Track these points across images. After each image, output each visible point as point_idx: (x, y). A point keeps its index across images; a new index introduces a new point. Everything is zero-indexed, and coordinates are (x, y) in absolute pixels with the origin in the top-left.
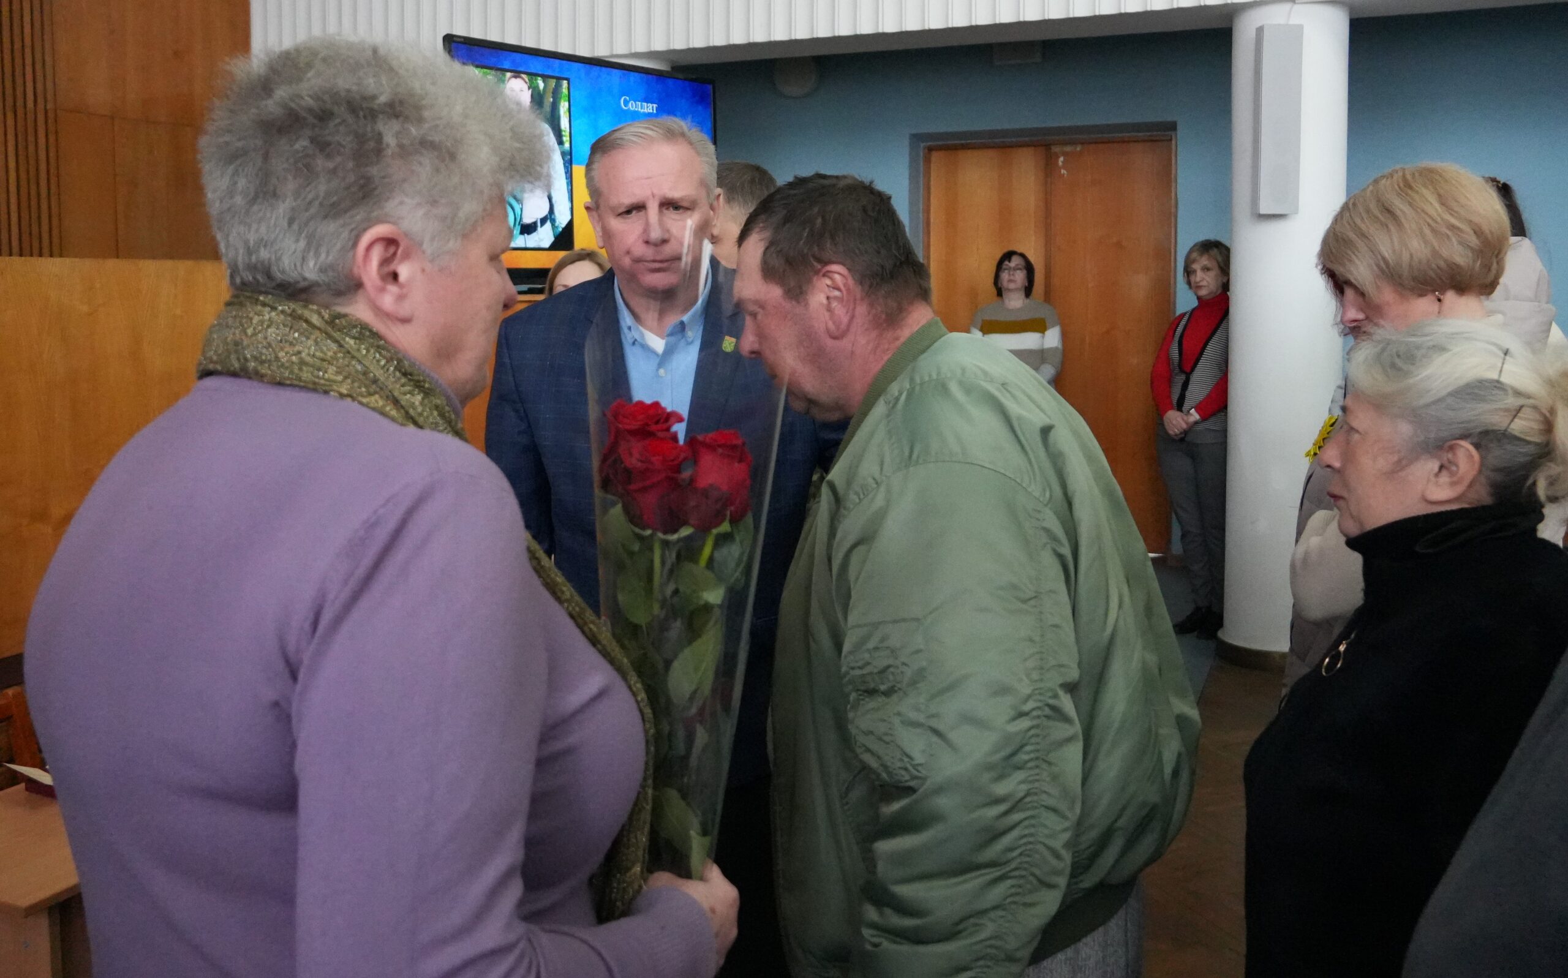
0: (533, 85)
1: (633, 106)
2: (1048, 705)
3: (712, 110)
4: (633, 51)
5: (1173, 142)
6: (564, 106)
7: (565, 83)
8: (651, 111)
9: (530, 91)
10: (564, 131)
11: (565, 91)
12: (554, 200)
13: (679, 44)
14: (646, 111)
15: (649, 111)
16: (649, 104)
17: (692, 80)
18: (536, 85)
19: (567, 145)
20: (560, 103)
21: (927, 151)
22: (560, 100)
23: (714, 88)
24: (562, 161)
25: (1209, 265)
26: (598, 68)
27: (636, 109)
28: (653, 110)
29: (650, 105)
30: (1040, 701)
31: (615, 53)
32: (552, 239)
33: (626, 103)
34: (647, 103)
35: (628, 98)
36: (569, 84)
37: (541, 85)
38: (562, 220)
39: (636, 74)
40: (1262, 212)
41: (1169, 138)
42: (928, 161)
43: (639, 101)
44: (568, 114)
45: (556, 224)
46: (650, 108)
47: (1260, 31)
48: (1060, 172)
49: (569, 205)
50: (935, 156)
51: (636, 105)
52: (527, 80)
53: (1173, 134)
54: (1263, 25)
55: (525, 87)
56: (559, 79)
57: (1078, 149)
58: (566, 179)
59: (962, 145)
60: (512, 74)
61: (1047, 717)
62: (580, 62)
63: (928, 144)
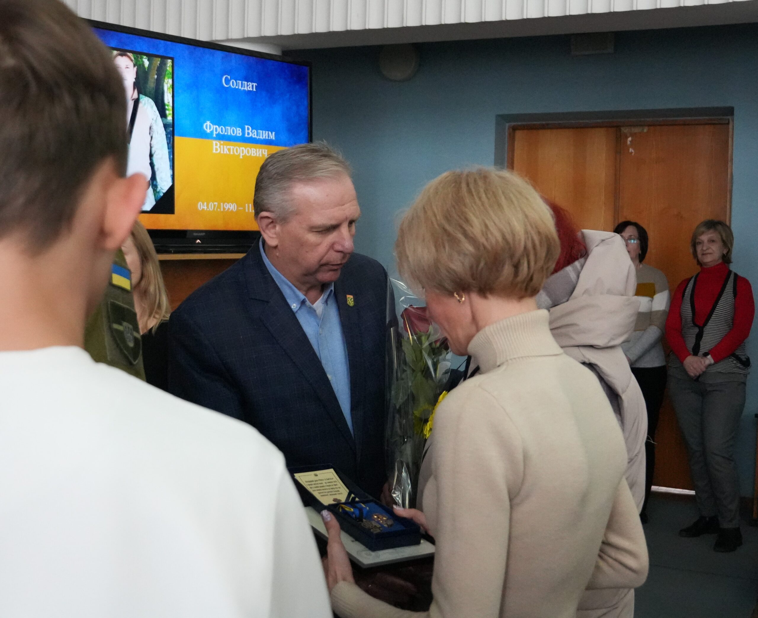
0: (138, 63)
1: (234, 84)
3: (309, 89)
4: (246, 36)
5: (730, 126)
6: (167, 83)
7: (169, 62)
8: (251, 89)
9: (135, 68)
10: (168, 105)
11: (169, 69)
12: (156, 168)
13: (285, 31)
14: (246, 89)
15: (249, 89)
18: (141, 63)
19: (170, 118)
20: (164, 81)
21: (511, 130)
22: (164, 78)
23: (311, 70)
24: (164, 132)
25: (714, 239)
26: (201, 49)
27: (237, 87)
28: (253, 88)
29: (251, 84)
31: (230, 38)
32: (154, 203)
33: (227, 81)
34: (248, 82)
35: (229, 77)
36: (173, 63)
37: (146, 63)
38: (164, 185)
39: (238, 56)
41: (727, 122)
42: (512, 138)
43: (240, 80)
44: (171, 89)
45: (158, 190)
46: (250, 86)
48: (629, 150)
49: (170, 172)
50: (519, 134)
51: (236, 82)
52: (133, 58)
53: (730, 117)
55: (131, 64)
56: (164, 58)
57: (645, 130)
58: (168, 148)
59: (543, 125)
60: (119, 52)
62: (187, 44)
63: (513, 124)
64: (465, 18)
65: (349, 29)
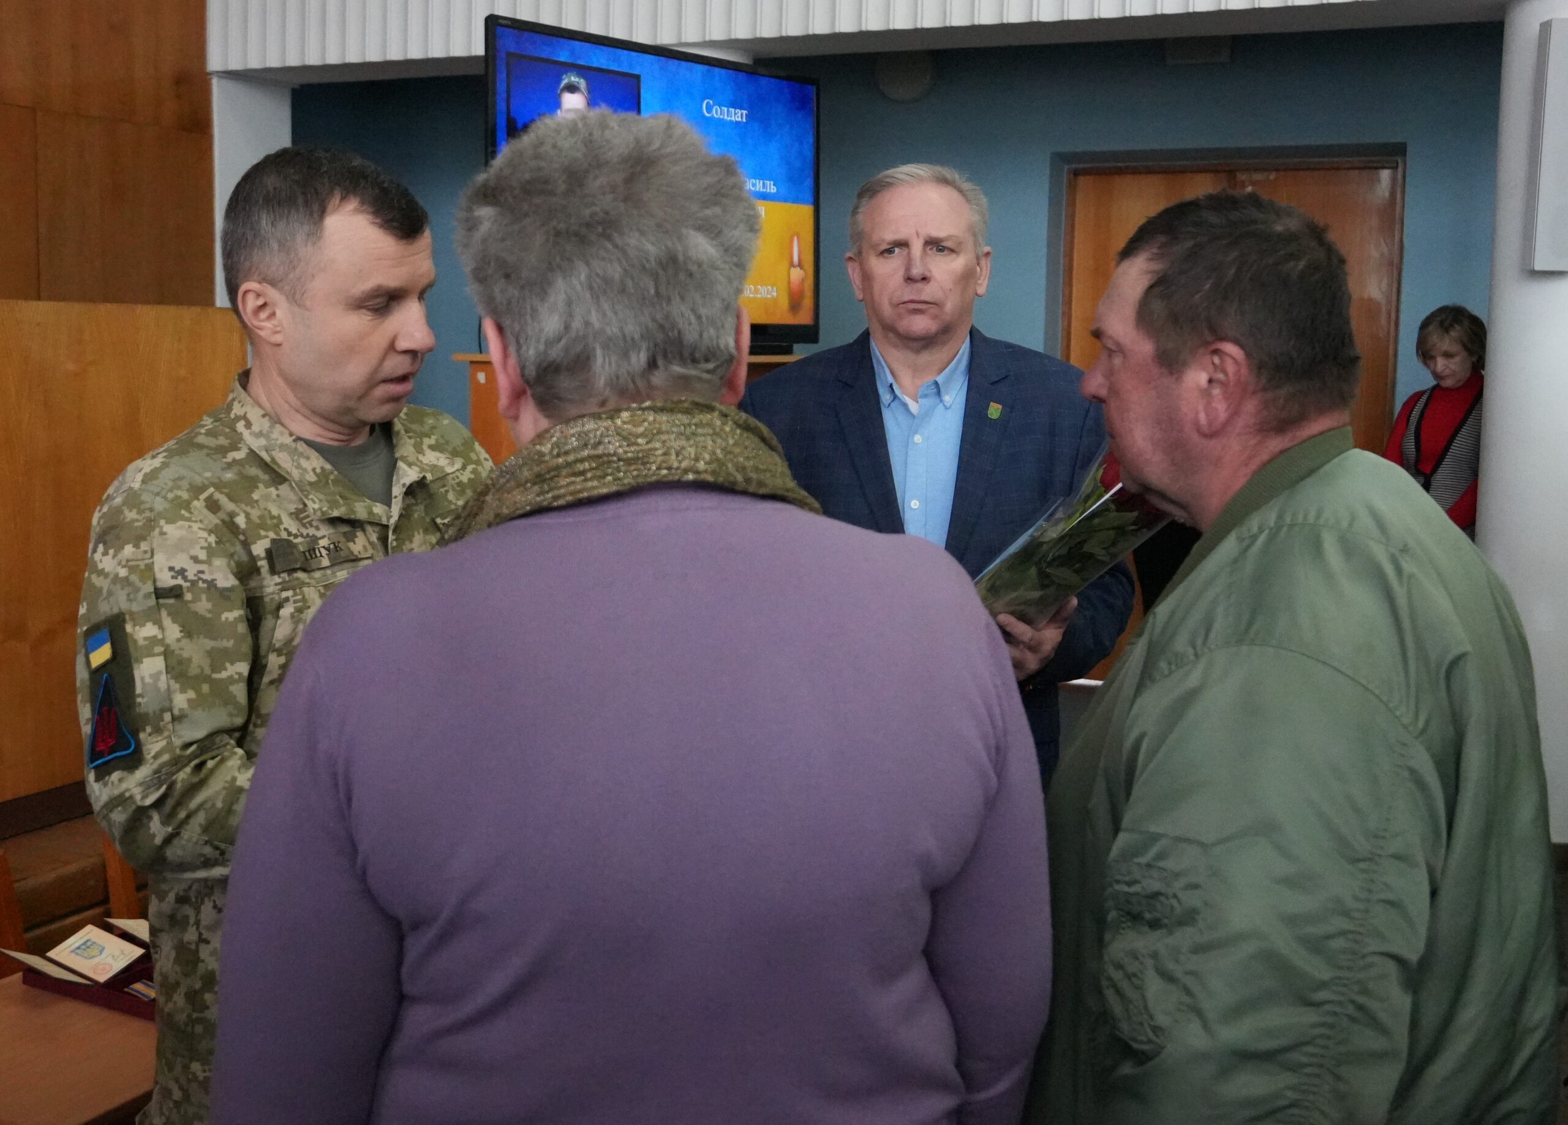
1: (717, 113)
2: (1353, 1002)
4: (707, 39)
5: (1400, 171)
8: (740, 119)
13: (768, 31)
14: (733, 119)
15: (737, 119)
16: (737, 111)
17: (788, 78)
21: (1072, 176)
23: (818, 89)
26: (676, 62)
27: (722, 117)
28: (742, 118)
29: (739, 112)
30: (1343, 994)
33: (709, 109)
34: (735, 108)
35: (711, 102)
39: (723, 71)
40: (1538, 267)
41: (1395, 165)
42: (1072, 188)
43: (725, 106)
46: (738, 115)
47: (1546, 28)
50: (1082, 180)
51: (721, 110)
53: (1404, 158)
54: (1551, 20)
61: (1353, 1019)
62: (655, 55)
63: (1074, 166)
64: (1038, 15)
65: (864, 29)
